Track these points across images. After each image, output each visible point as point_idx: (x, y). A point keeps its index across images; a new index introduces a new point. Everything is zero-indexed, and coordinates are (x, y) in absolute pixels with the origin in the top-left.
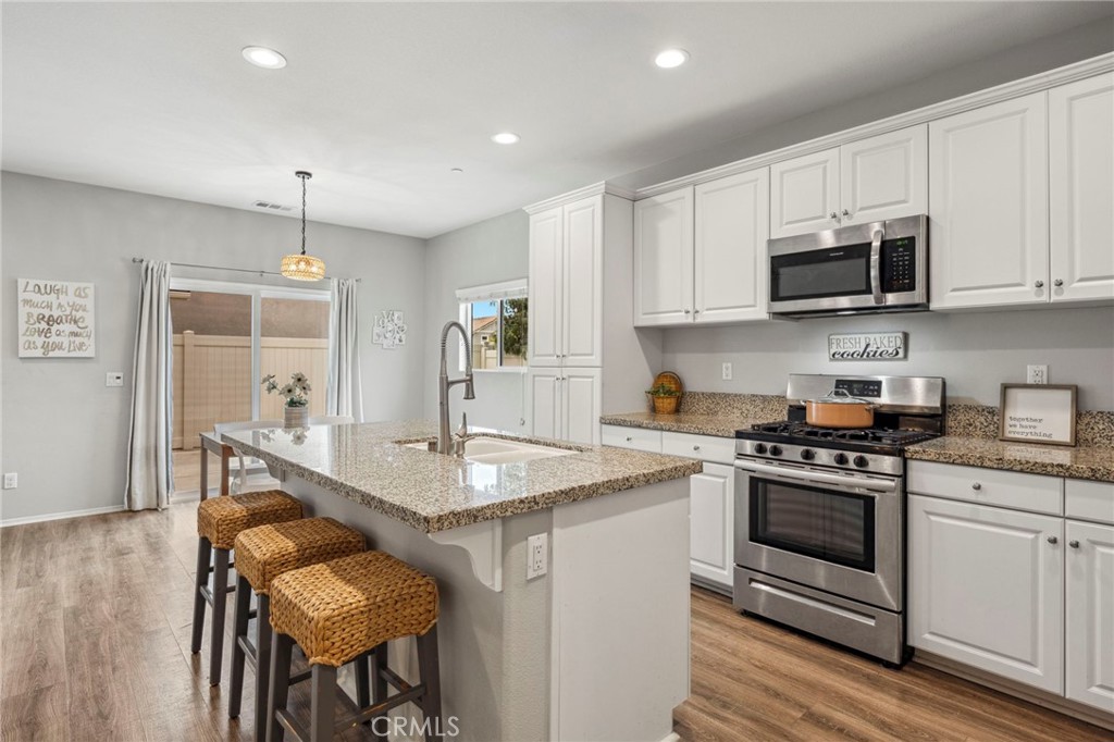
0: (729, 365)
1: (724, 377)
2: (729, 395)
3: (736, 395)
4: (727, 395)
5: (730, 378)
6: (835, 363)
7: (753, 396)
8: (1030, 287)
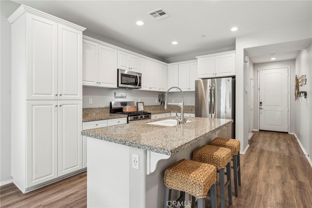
0: (91, 99)
1: (90, 103)
2: (92, 108)
3: (94, 108)
4: (91, 108)
5: (91, 103)
6: (116, 99)
7: (99, 108)
8: (148, 88)
